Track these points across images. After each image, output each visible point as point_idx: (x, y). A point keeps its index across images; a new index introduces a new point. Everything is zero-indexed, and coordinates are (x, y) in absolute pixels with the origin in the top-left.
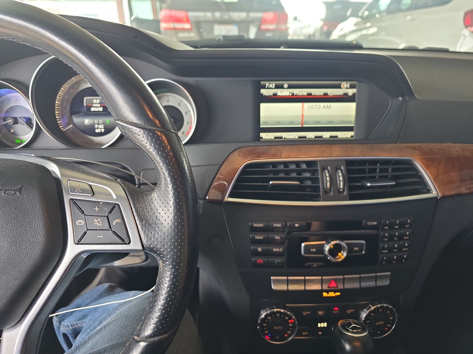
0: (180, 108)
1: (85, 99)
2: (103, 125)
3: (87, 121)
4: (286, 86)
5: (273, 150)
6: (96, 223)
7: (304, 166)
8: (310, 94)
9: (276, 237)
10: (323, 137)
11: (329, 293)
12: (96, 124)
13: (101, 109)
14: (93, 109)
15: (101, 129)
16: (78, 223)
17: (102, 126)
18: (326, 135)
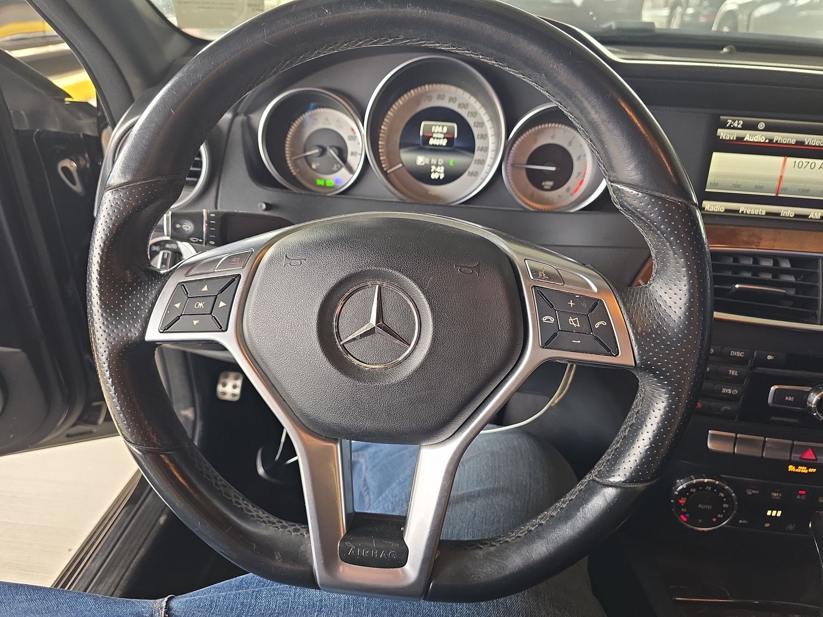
0: (571, 150)
1: (423, 123)
2: (443, 168)
3: (421, 160)
4: (761, 126)
5: (745, 234)
6: (572, 323)
7: (786, 264)
8: (802, 143)
9: (730, 371)
10: (809, 217)
11: (799, 467)
12: (434, 165)
13: (444, 142)
14: (432, 142)
15: (439, 173)
16: (546, 319)
17: (441, 169)
18: (816, 214)
